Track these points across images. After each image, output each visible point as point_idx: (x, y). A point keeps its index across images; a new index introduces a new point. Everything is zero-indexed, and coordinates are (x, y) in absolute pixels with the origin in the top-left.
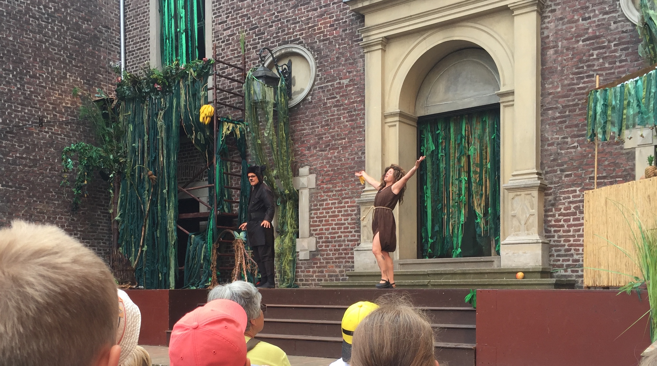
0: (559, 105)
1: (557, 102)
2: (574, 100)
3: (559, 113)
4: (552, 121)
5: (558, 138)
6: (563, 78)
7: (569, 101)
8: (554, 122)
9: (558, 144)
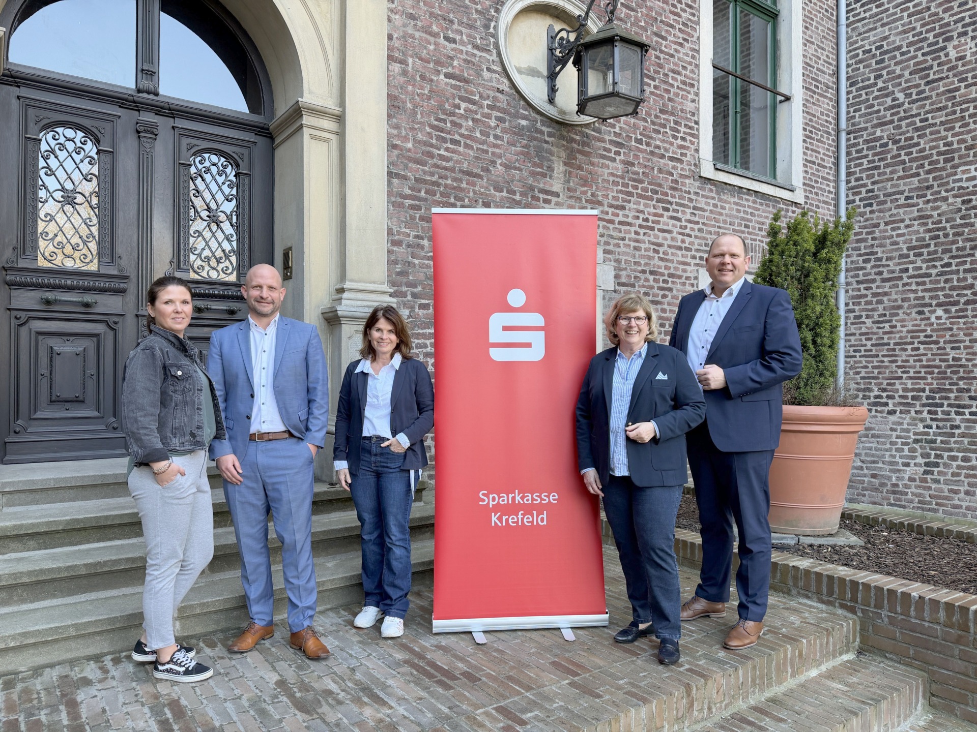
0: (409, 174)
1: (406, 167)
2: (432, 174)
3: (410, 188)
4: (398, 199)
5: (409, 235)
6: (416, 126)
7: (425, 172)
8: (403, 204)
9: (409, 246)
